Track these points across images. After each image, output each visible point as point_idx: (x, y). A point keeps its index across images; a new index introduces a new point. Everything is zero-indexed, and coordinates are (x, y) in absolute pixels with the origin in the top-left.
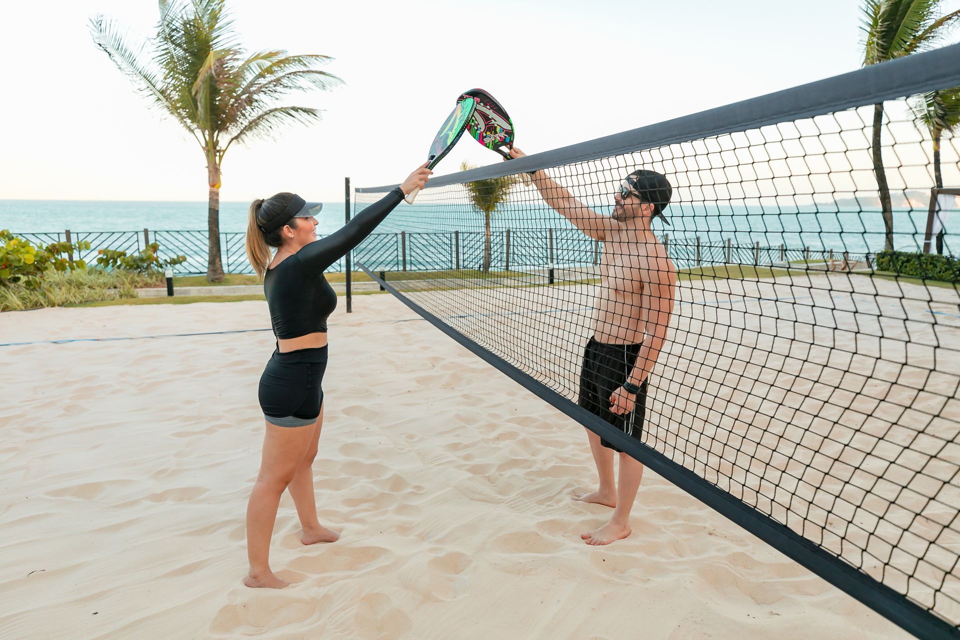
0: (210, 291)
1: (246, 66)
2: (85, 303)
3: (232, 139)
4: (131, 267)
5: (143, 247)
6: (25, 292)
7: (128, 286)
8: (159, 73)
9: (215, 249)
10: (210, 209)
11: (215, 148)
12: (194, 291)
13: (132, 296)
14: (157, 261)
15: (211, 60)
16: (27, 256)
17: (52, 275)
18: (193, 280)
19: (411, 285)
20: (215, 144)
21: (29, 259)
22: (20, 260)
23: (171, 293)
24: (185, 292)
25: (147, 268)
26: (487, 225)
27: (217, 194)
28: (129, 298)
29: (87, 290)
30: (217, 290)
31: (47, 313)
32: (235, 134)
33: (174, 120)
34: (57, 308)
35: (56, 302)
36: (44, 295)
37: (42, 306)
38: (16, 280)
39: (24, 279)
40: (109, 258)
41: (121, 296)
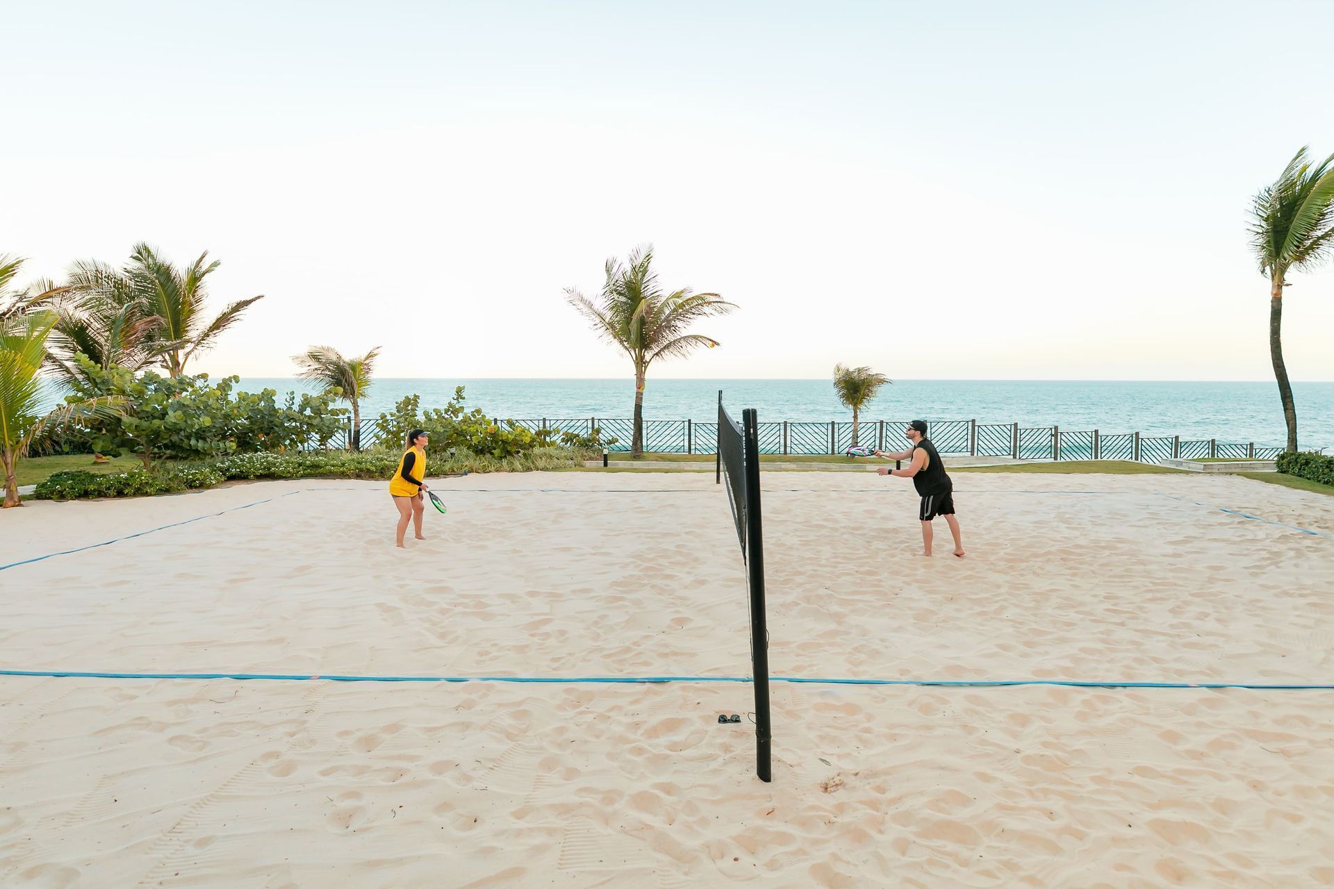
0: (632, 465)
1: (666, 304)
2: (555, 469)
3: (654, 355)
4: (582, 445)
5: (590, 431)
6: (523, 461)
7: (579, 459)
8: (608, 315)
9: (637, 434)
10: (636, 405)
11: (642, 361)
12: (622, 464)
13: (582, 466)
14: (599, 441)
15: (643, 306)
16: (526, 438)
17: (537, 450)
18: (622, 455)
19: (783, 467)
20: (643, 358)
21: (527, 440)
22: (522, 441)
23: (606, 465)
24: (616, 464)
25: (592, 446)
26: (855, 417)
27: (642, 394)
28: (580, 467)
29: (556, 460)
30: (637, 464)
31: (535, 474)
32: (657, 351)
33: (616, 343)
34: (540, 471)
35: (540, 467)
36: (533, 463)
37: (531, 470)
38: (519, 452)
39: (522, 451)
40: (569, 438)
41: (575, 466)
